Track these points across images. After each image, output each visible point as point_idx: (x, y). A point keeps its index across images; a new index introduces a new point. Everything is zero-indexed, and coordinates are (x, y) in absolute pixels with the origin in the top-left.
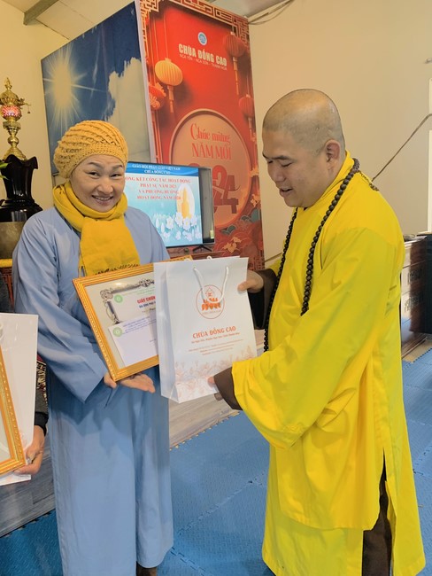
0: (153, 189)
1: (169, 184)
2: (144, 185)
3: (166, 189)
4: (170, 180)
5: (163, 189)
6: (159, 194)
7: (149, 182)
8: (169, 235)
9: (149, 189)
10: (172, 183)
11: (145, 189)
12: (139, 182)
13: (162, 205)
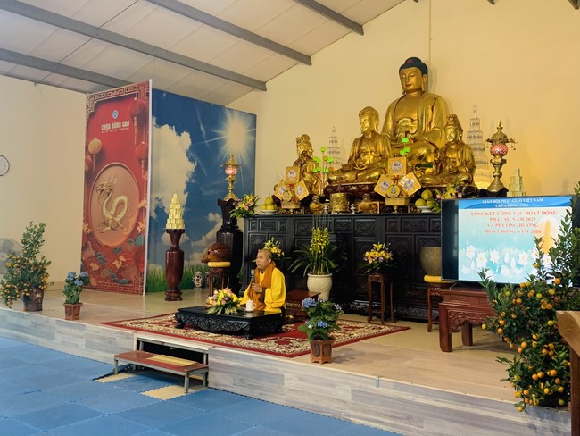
0: (503, 222)
1: (525, 217)
2: (494, 219)
3: (521, 222)
4: (528, 213)
5: (517, 223)
6: (511, 228)
7: (500, 216)
8: (521, 271)
9: (499, 223)
10: (529, 216)
11: (495, 223)
12: (489, 217)
13: (515, 239)
